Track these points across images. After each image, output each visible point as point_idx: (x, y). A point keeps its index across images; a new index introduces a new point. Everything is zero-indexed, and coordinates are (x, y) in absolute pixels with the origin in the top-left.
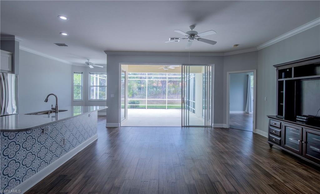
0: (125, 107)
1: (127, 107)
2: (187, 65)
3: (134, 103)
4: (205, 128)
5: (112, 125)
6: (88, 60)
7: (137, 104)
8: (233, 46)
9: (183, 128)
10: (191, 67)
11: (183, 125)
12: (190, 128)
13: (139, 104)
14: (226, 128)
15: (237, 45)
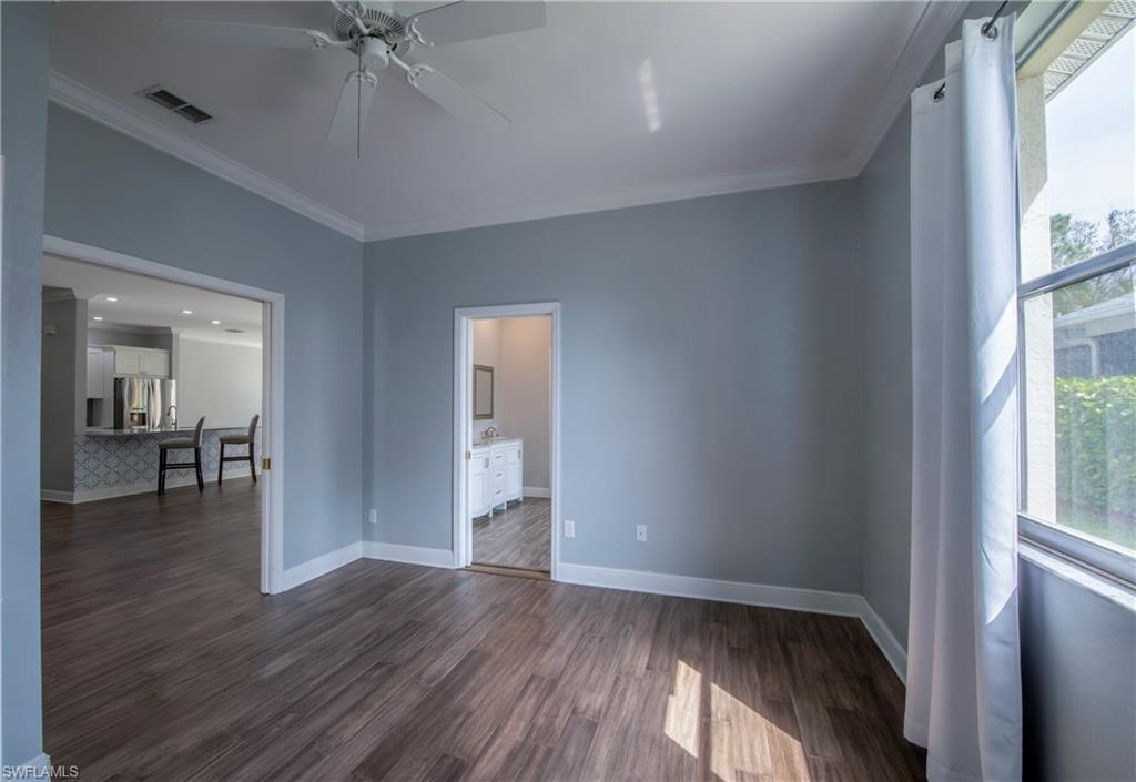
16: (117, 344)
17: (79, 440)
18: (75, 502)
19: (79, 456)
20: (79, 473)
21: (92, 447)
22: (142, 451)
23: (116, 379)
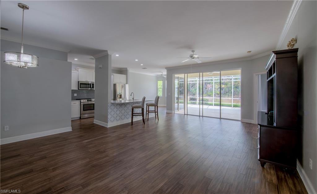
5: (169, 111)
6: (162, 73)
7: (206, 101)
8: (247, 53)
14: (254, 124)
16: (114, 73)
17: (109, 105)
18: (108, 127)
19: (109, 110)
20: (109, 117)
21: (113, 107)
22: (126, 108)
23: (114, 84)
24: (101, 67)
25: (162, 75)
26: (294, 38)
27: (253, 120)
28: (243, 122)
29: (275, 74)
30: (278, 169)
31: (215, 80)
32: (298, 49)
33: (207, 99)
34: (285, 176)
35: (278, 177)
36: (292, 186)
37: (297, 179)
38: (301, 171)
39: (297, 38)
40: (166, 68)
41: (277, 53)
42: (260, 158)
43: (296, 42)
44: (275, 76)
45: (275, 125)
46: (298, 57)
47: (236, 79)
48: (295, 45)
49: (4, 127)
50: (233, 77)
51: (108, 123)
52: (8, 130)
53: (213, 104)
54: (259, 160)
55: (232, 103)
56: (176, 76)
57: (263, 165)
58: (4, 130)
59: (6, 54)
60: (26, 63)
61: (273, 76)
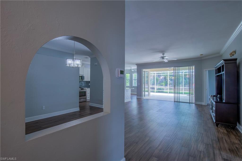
0: (148, 91)
1: (149, 91)
2: (177, 67)
3: (160, 89)
4: (190, 104)
5: (139, 97)
6: (131, 68)
7: (162, 90)
8: (200, 55)
9: (175, 102)
10: (180, 68)
11: (175, 101)
12: (180, 103)
13: (164, 90)
14: (204, 105)
15: (202, 55)
24: (97, 64)
25: (131, 69)
26: (234, 50)
27: (204, 102)
28: (196, 104)
29: (224, 72)
30: (226, 127)
31: (170, 73)
32: (237, 59)
33: (163, 88)
34: (231, 130)
35: (227, 131)
36: (235, 134)
37: (237, 131)
38: (239, 127)
39: (236, 51)
40: (136, 64)
41: (225, 60)
42: (216, 121)
43: (236, 54)
44: (224, 73)
45: (224, 101)
46: (237, 63)
47: (186, 72)
48: (235, 55)
49: (42, 107)
50: (184, 71)
51: (103, 105)
52: (45, 109)
53: (168, 92)
54: (215, 123)
55: (183, 91)
56: (144, 70)
57: (217, 126)
58: (42, 109)
59: (68, 60)
60: (78, 65)
61: (222, 73)
